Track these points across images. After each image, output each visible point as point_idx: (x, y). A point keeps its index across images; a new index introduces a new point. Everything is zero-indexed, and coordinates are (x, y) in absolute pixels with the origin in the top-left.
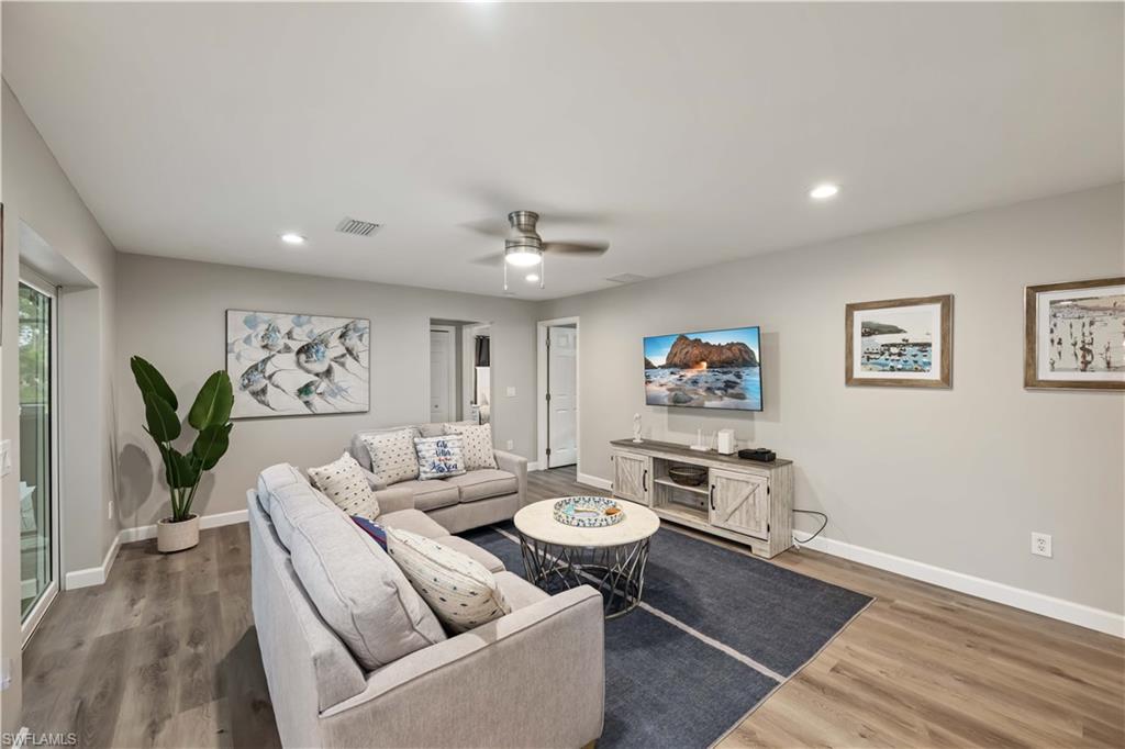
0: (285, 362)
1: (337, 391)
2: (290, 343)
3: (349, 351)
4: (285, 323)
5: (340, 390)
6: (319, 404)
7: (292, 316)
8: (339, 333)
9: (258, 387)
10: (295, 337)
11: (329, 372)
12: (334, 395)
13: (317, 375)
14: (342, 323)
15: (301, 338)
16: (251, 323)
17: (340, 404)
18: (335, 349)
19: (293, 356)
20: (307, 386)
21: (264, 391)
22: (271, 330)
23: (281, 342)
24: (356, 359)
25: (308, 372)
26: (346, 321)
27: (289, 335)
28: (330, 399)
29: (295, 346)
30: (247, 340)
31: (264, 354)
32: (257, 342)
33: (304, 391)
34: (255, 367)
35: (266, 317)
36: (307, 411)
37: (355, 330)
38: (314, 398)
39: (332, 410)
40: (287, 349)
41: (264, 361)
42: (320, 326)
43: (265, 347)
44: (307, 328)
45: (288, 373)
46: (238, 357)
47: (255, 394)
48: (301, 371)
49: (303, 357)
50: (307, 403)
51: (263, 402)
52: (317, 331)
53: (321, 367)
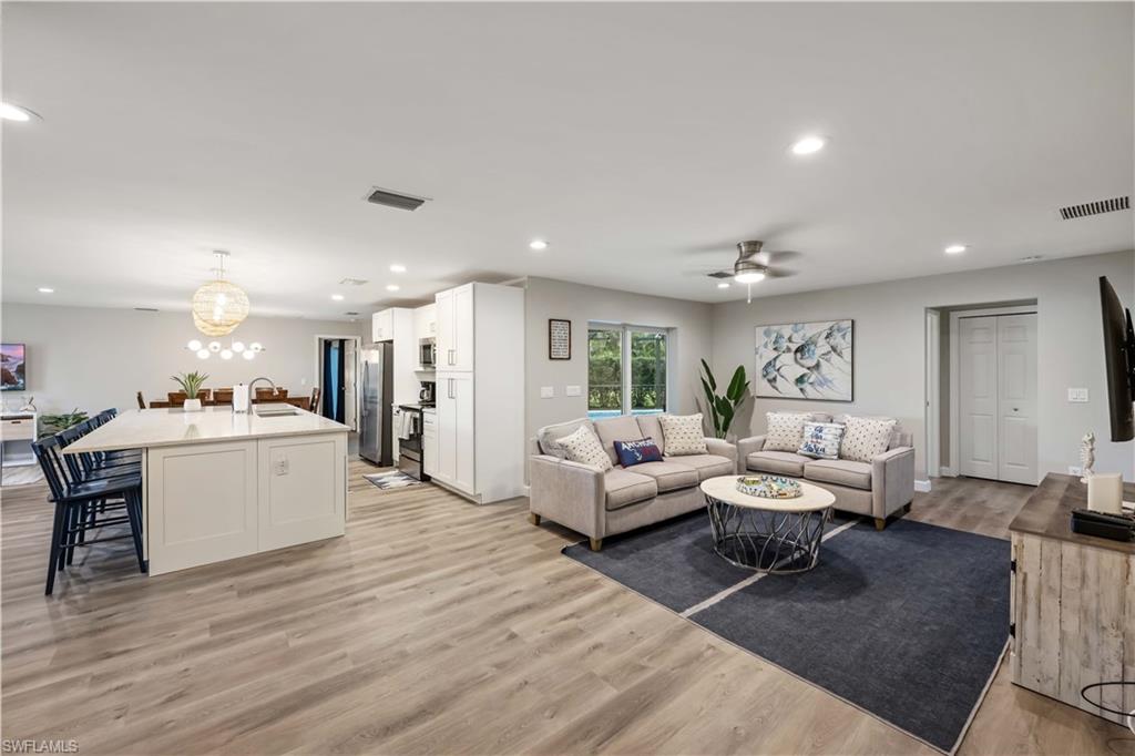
0: (787, 358)
1: (824, 382)
2: (790, 345)
3: (834, 349)
4: (787, 331)
5: (826, 380)
6: (811, 392)
7: (791, 326)
8: (825, 335)
9: (771, 377)
10: (793, 340)
11: (817, 366)
12: (821, 384)
13: (809, 368)
14: (827, 325)
15: (798, 341)
16: (767, 334)
17: (826, 393)
18: (822, 347)
19: (792, 354)
20: (802, 377)
21: (775, 379)
22: (779, 337)
23: (784, 344)
24: (840, 355)
25: (803, 366)
26: (831, 324)
27: (790, 340)
28: (819, 388)
29: (794, 347)
30: (766, 346)
31: (775, 354)
32: (771, 346)
33: (800, 380)
34: (770, 363)
35: (775, 328)
36: (802, 396)
37: (838, 330)
38: (806, 386)
39: (820, 397)
40: (789, 350)
41: (775, 359)
42: (809, 331)
43: (775, 349)
44: (801, 333)
45: (790, 368)
46: (761, 357)
47: (769, 381)
48: (798, 366)
49: (799, 355)
50: (801, 390)
51: (774, 387)
52: (808, 335)
53: (811, 363)
